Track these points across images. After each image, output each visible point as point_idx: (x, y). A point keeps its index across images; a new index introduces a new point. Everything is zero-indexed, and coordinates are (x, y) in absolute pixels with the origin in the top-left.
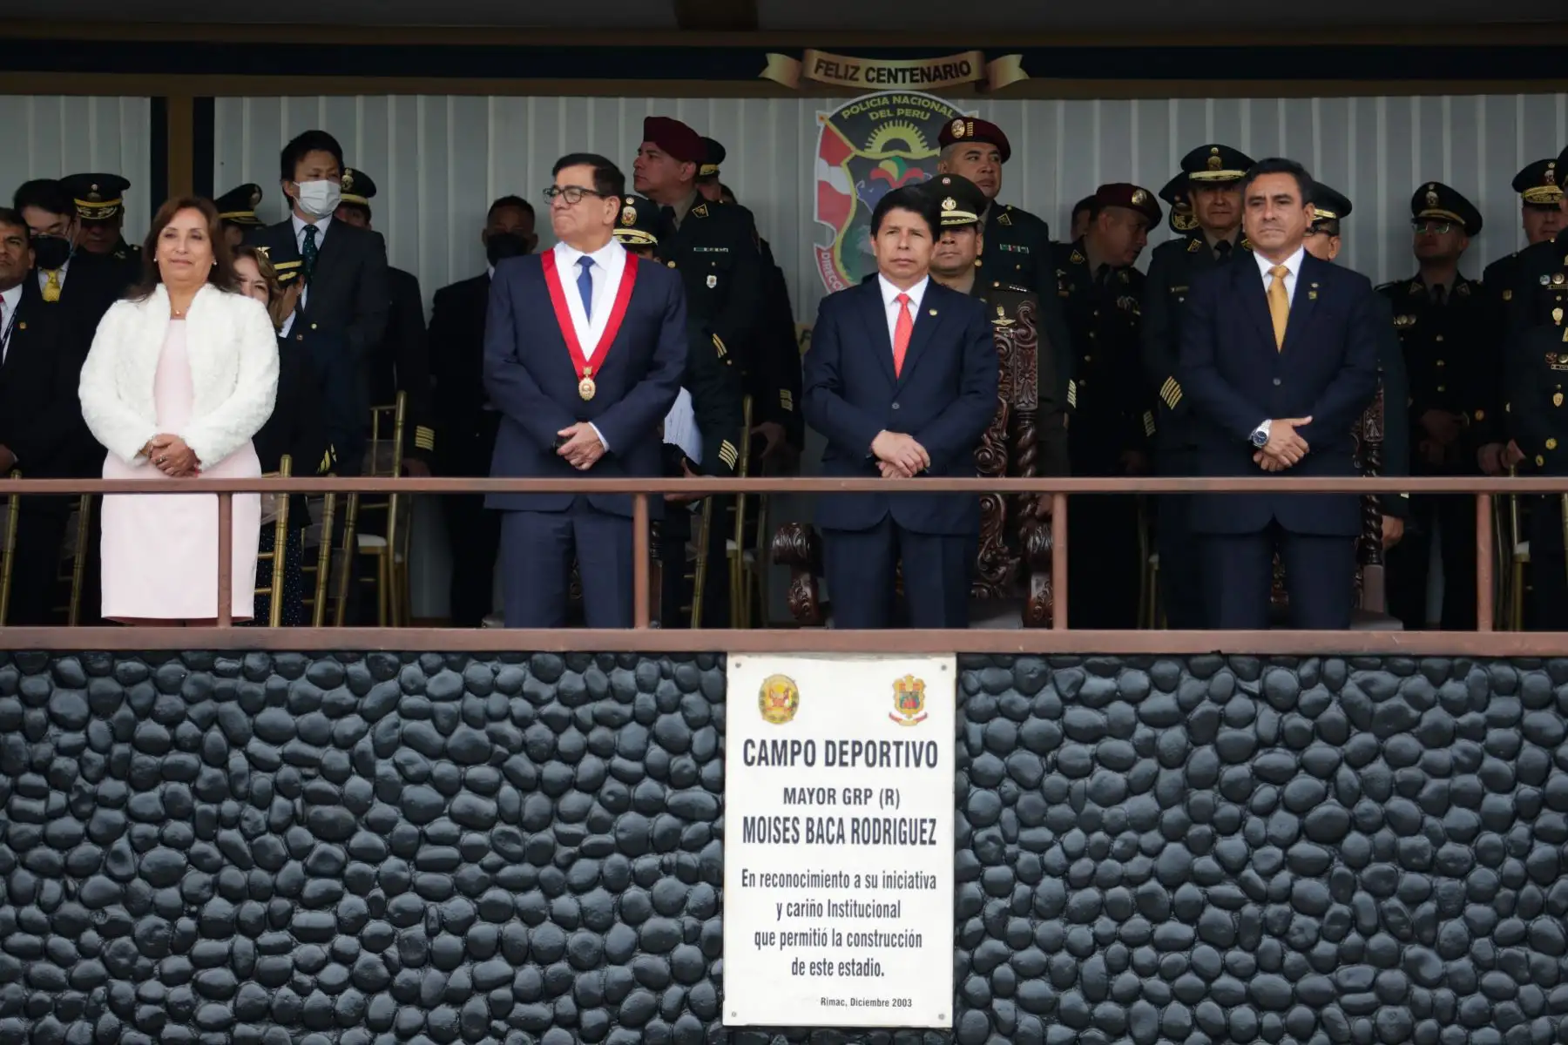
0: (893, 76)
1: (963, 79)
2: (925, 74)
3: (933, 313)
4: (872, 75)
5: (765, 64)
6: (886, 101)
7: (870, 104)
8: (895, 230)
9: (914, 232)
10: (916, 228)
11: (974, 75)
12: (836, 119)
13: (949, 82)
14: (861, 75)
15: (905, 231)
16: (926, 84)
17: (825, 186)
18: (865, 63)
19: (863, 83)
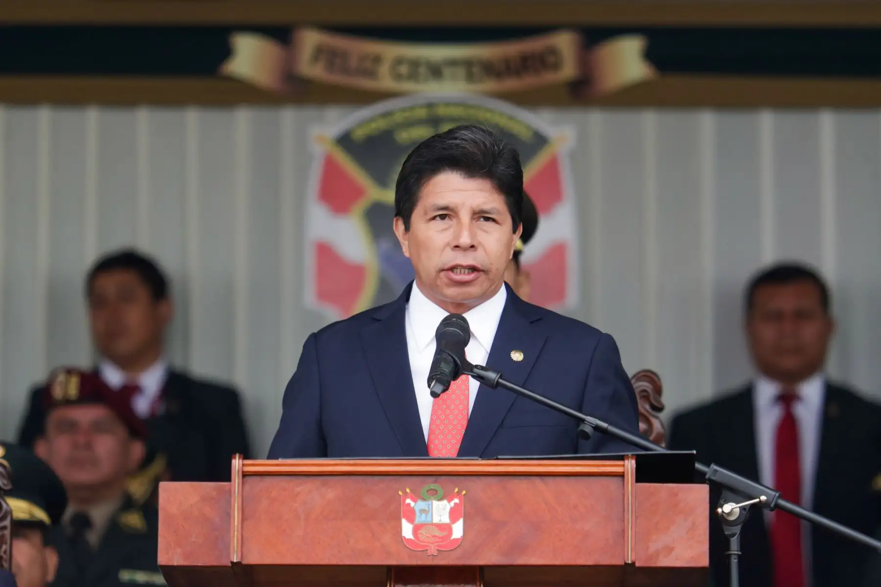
0: (436, 71)
1: (550, 77)
2: (490, 70)
3: (517, 356)
4: (404, 69)
5: (227, 52)
6: (422, 113)
7: (399, 117)
8: (446, 213)
9: (482, 216)
10: (487, 207)
11: (568, 70)
12: (345, 141)
13: (528, 81)
14: (384, 69)
15: (465, 216)
16: (491, 85)
17: (325, 252)
18: (392, 51)
19: (386, 82)
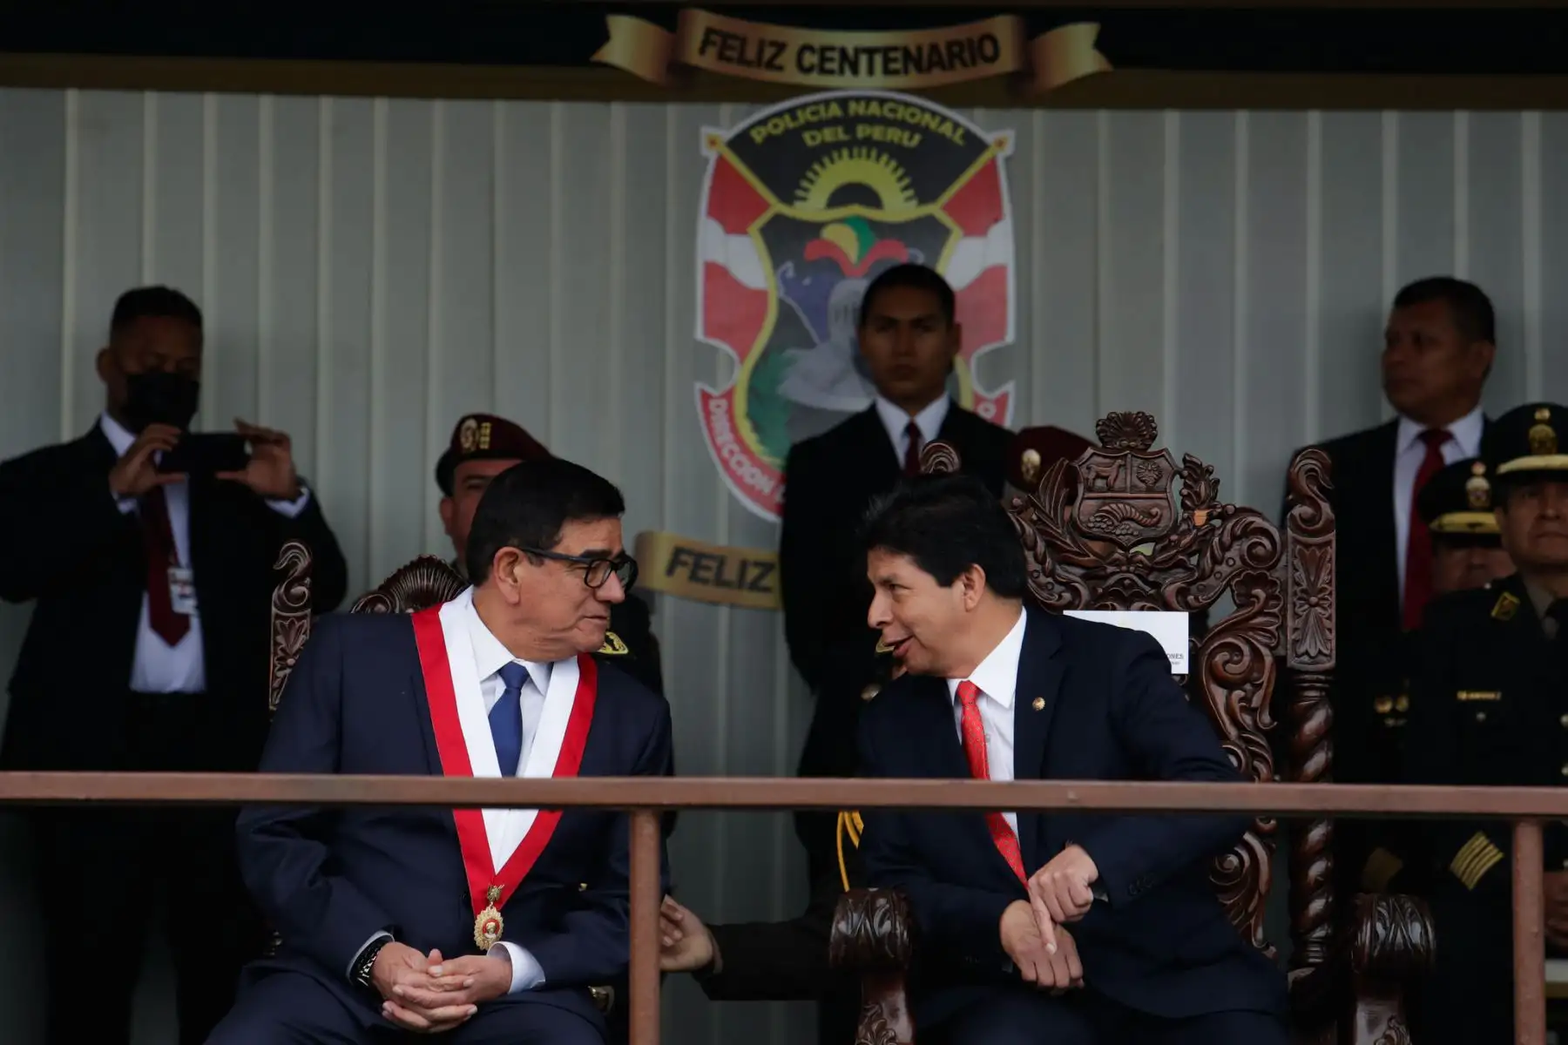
0: (849, 62)
1: (984, 69)
2: (912, 60)
4: (810, 59)
5: (603, 37)
6: (835, 110)
7: (803, 117)
11: (1007, 62)
12: (740, 144)
13: (958, 75)
14: (788, 58)
17: (716, 273)
18: (797, 37)
19: (792, 75)
